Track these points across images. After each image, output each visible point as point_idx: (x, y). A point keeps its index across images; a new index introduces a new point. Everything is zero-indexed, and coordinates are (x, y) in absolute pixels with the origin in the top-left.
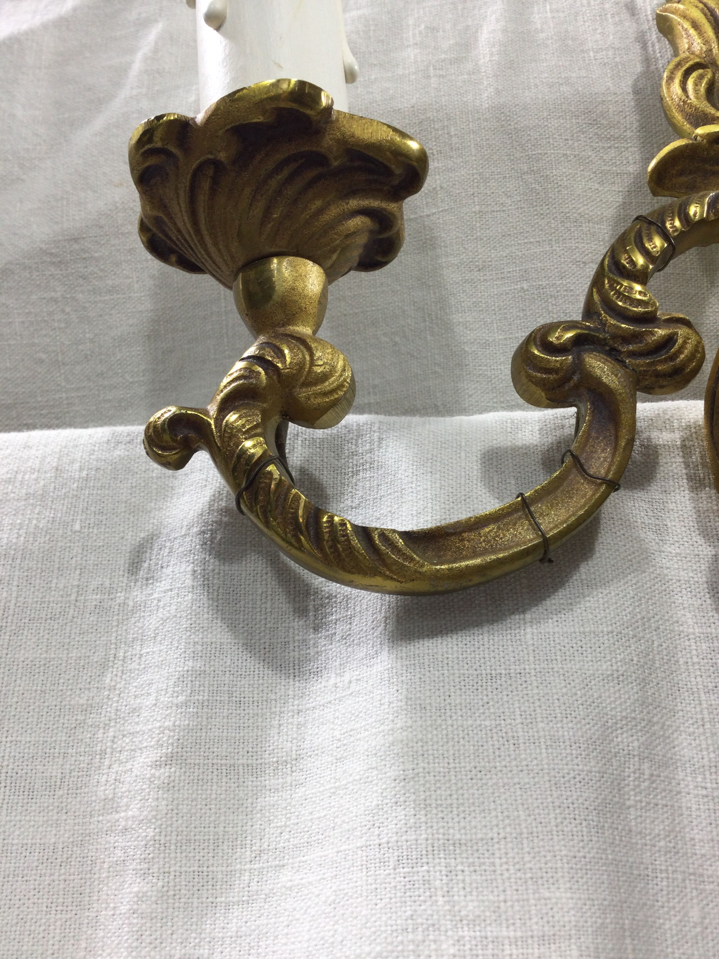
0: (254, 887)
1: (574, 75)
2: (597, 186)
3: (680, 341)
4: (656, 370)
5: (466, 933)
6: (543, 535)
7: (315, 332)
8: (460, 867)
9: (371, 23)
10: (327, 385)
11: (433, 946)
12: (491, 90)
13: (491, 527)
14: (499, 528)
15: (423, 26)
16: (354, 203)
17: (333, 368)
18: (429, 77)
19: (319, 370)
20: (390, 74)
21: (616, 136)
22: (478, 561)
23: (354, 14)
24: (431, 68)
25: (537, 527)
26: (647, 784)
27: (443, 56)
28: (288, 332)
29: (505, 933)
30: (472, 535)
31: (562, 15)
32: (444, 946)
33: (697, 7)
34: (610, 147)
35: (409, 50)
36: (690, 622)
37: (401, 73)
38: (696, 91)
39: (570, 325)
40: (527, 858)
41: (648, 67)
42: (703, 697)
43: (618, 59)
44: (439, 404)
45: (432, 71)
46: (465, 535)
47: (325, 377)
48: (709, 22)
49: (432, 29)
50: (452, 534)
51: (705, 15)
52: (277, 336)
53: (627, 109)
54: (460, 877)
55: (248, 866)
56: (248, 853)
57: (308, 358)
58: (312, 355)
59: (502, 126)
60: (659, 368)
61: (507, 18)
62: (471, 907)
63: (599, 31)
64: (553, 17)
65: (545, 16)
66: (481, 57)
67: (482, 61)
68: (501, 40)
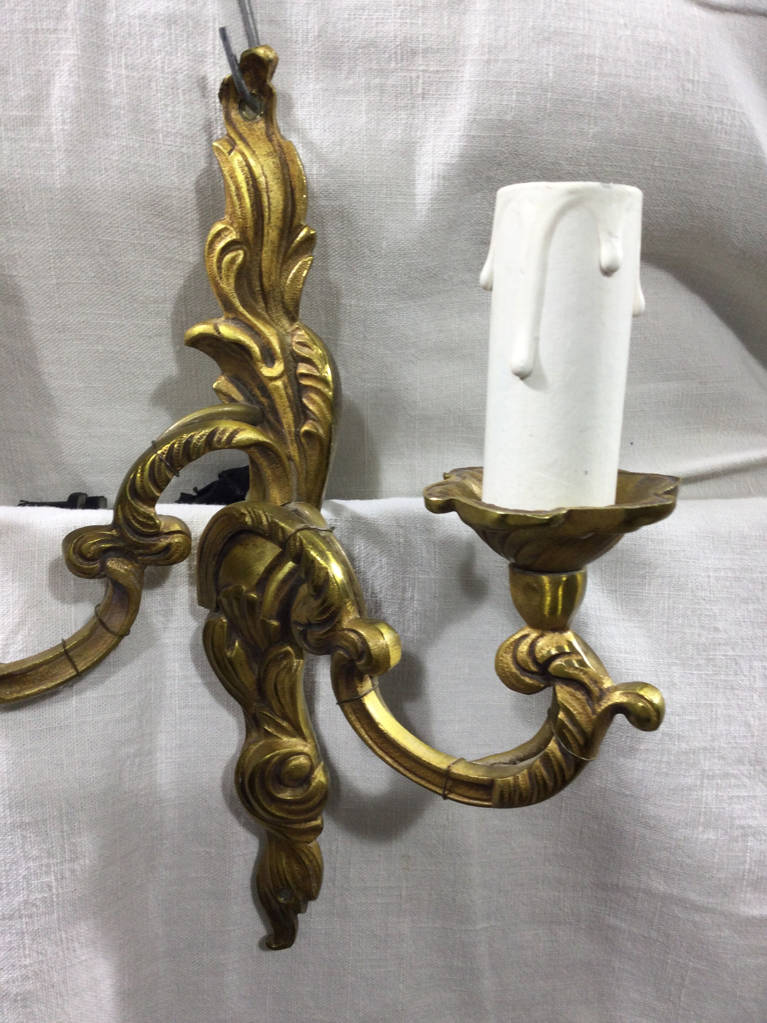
3: (172, 550)
4: (157, 563)
8: (29, 835)
11: (15, 872)
12: (63, 166)
27: (14, 113)
29: (52, 862)
38: (228, 276)
41: (211, 164)
43: (184, 150)
54: (29, 839)
60: (159, 563)
61: (80, 69)
62: (35, 852)
63: (170, 109)
64: (127, 77)
65: (120, 73)
66: (53, 121)
67: (54, 127)
68: (73, 103)
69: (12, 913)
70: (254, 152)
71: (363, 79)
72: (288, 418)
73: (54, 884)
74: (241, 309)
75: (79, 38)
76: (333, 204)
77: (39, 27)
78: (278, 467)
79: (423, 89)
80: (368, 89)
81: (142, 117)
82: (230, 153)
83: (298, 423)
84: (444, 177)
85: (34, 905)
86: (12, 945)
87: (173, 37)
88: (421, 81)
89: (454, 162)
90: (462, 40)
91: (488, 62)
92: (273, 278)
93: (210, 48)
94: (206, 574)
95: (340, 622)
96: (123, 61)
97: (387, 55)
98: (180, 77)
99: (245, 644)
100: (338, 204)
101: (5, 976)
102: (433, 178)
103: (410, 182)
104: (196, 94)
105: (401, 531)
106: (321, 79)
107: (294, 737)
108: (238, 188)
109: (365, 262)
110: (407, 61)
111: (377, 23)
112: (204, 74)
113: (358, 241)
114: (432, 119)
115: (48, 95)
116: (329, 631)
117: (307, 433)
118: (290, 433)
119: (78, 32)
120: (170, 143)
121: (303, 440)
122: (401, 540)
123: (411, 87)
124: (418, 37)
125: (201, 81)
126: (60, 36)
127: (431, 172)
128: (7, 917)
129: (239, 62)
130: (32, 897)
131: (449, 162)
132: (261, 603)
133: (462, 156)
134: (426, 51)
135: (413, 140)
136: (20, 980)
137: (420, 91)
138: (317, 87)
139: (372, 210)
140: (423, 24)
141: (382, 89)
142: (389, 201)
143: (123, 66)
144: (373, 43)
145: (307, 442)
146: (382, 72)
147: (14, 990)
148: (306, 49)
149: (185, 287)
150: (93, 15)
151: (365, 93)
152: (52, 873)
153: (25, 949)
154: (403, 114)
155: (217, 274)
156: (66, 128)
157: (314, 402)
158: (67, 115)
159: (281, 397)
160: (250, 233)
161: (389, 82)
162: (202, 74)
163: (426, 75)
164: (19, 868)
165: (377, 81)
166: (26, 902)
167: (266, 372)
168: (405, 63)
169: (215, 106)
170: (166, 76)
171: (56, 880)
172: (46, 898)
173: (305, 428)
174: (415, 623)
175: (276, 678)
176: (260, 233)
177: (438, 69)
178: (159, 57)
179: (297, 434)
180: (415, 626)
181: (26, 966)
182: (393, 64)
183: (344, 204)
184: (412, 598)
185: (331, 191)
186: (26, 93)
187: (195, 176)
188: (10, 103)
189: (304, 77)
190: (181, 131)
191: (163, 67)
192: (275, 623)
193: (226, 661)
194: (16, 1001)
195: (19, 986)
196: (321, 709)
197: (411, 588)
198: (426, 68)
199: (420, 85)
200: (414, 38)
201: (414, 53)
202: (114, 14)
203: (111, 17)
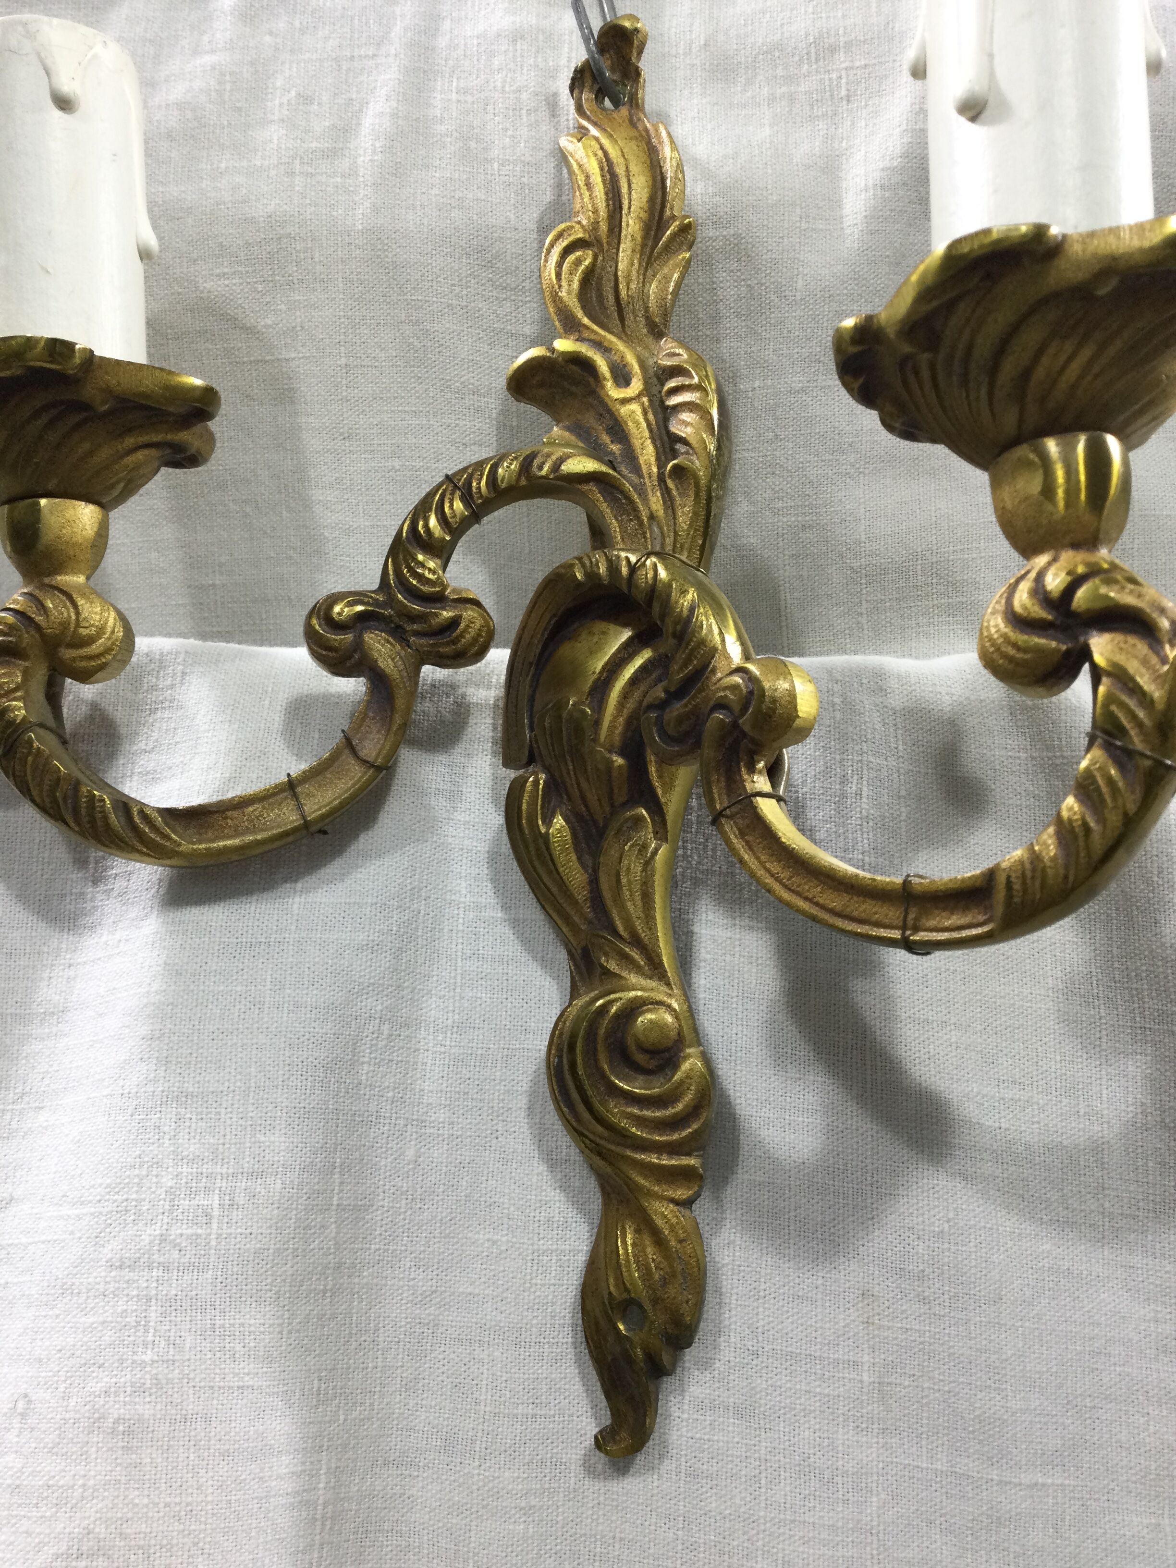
0: (14, 1125)
1: (470, 196)
2: (487, 348)
3: (462, 625)
4: (439, 651)
5: (185, 1169)
6: (303, 817)
7: (88, 578)
8: (188, 1116)
9: (228, 78)
10: (95, 648)
11: (155, 1180)
12: (367, 204)
13: (256, 806)
14: (264, 808)
15: (293, 93)
16: (130, 441)
17: (101, 630)
18: (292, 174)
19: (83, 632)
20: (245, 163)
21: (513, 286)
22: (236, 842)
23: (208, 59)
24: (298, 161)
25: (300, 807)
26: (384, 1043)
27: (314, 145)
28: (53, 583)
29: (219, 1170)
30: (235, 814)
31: (469, 99)
32: (164, 1180)
33: (596, 155)
34: (505, 299)
35: (273, 128)
36: (464, 892)
37: (258, 163)
38: (570, 282)
39: (358, 597)
40: (251, 1108)
41: (560, 196)
42: (460, 964)
43: (525, 180)
44: (292, 597)
45: (298, 167)
46: (229, 813)
47: (90, 640)
48: (604, 181)
49: (306, 99)
50: (216, 812)
51: (602, 169)
52: (43, 586)
53: (529, 252)
54: (187, 1124)
55: (10, 1107)
56: (11, 1095)
57: (74, 617)
58: (78, 614)
59: (379, 257)
60: (441, 650)
61: (401, 94)
62: (193, 1148)
63: (510, 133)
64: (459, 101)
65: (450, 97)
66: (361, 152)
67: (362, 158)
68: (388, 130)
69: (138, 1255)
70: (611, 138)
71: (766, 89)
72: (647, 453)
73: (216, 1213)
74: (584, 319)
75: (402, 62)
76: (725, 233)
77: (356, 54)
78: (631, 520)
79: (848, 90)
80: (772, 100)
81: (473, 144)
82: (580, 140)
83: (663, 458)
84: (881, 187)
86: (128, 1319)
87: (518, 54)
88: (844, 81)
89: (895, 164)
92: (633, 286)
95: (713, 672)
96: (454, 84)
97: (797, 58)
98: (524, 96)
99: (572, 817)
100: (732, 232)
101: (105, 1380)
102: (867, 189)
103: (835, 203)
104: (543, 114)
105: (837, 688)
106: (708, 92)
107: (651, 978)
109: (772, 315)
110: (825, 60)
111: (782, 24)
112: (555, 91)
113: (762, 285)
114: (863, 123)
116: (696, 693)
117: (676, 471)
118: (650, 475)
119: (402, 56)
120: (507, 173)
121: (670, 484)
122: (837, 700)
123: (831, 90)
124: (837, 31)
125: (551, 98)
126: (379, 62)
127: (863, 185)
128: (128, 1263)
129: (596, 37)
130: (175, 1231)
131: (888, 165)
132: (597, 723)
134: (848, 45)
135: (837, 153)
136: (129, 1389)
137: (843, 93)
138: (704, 101)
139: (780, 238)
140: (844, 16)
141: (792, 98)
142: (804, 226)
143: (454, 90)
144: (779, 47)
145: (676, 486)
146: (789, 79)
148: (688, 62)
150: (422, 39)
151: (769, 105)
152: (217, 1191)
154: (822, 125)
155: (555, 281)
156: (376, 158)
157: (687, 425)
158: (378, 145)
159: (638, 424)
160: (603, 231)
161: (802, 89)
162: (553, 89)
163: (851, 72)
164: (164, 1173)
166: (163, 1239)
167: (617, 393)
168: (821, 63)
169: (568, 125)
170: (507, 95)
172: (198, 1236)
173: (674, 465)
174: (865, 836)
176: (617, 230)
177: (867, 62)
178: (500, 75)
179: (661, 473)
180: (866, 841)
181: (143, 1366)
182: (805, 68)
183: (740, 231)
184: (859, 794)
185: (722, 214)
186: (332, 122)
187: (539, 212)
188: (311, 134)
189: (686, 92)
190: (523, 158)
191: (503, 87)
192: (619, 761)
193: (539, 840)
195: (125, 1404)
196: (703, 982)
197: (855, 777)
198: (851, 64)
199: (843, 85)
200: (832, 33)
201: (833, 50)
202: (448, 37)
203: (442, 42)
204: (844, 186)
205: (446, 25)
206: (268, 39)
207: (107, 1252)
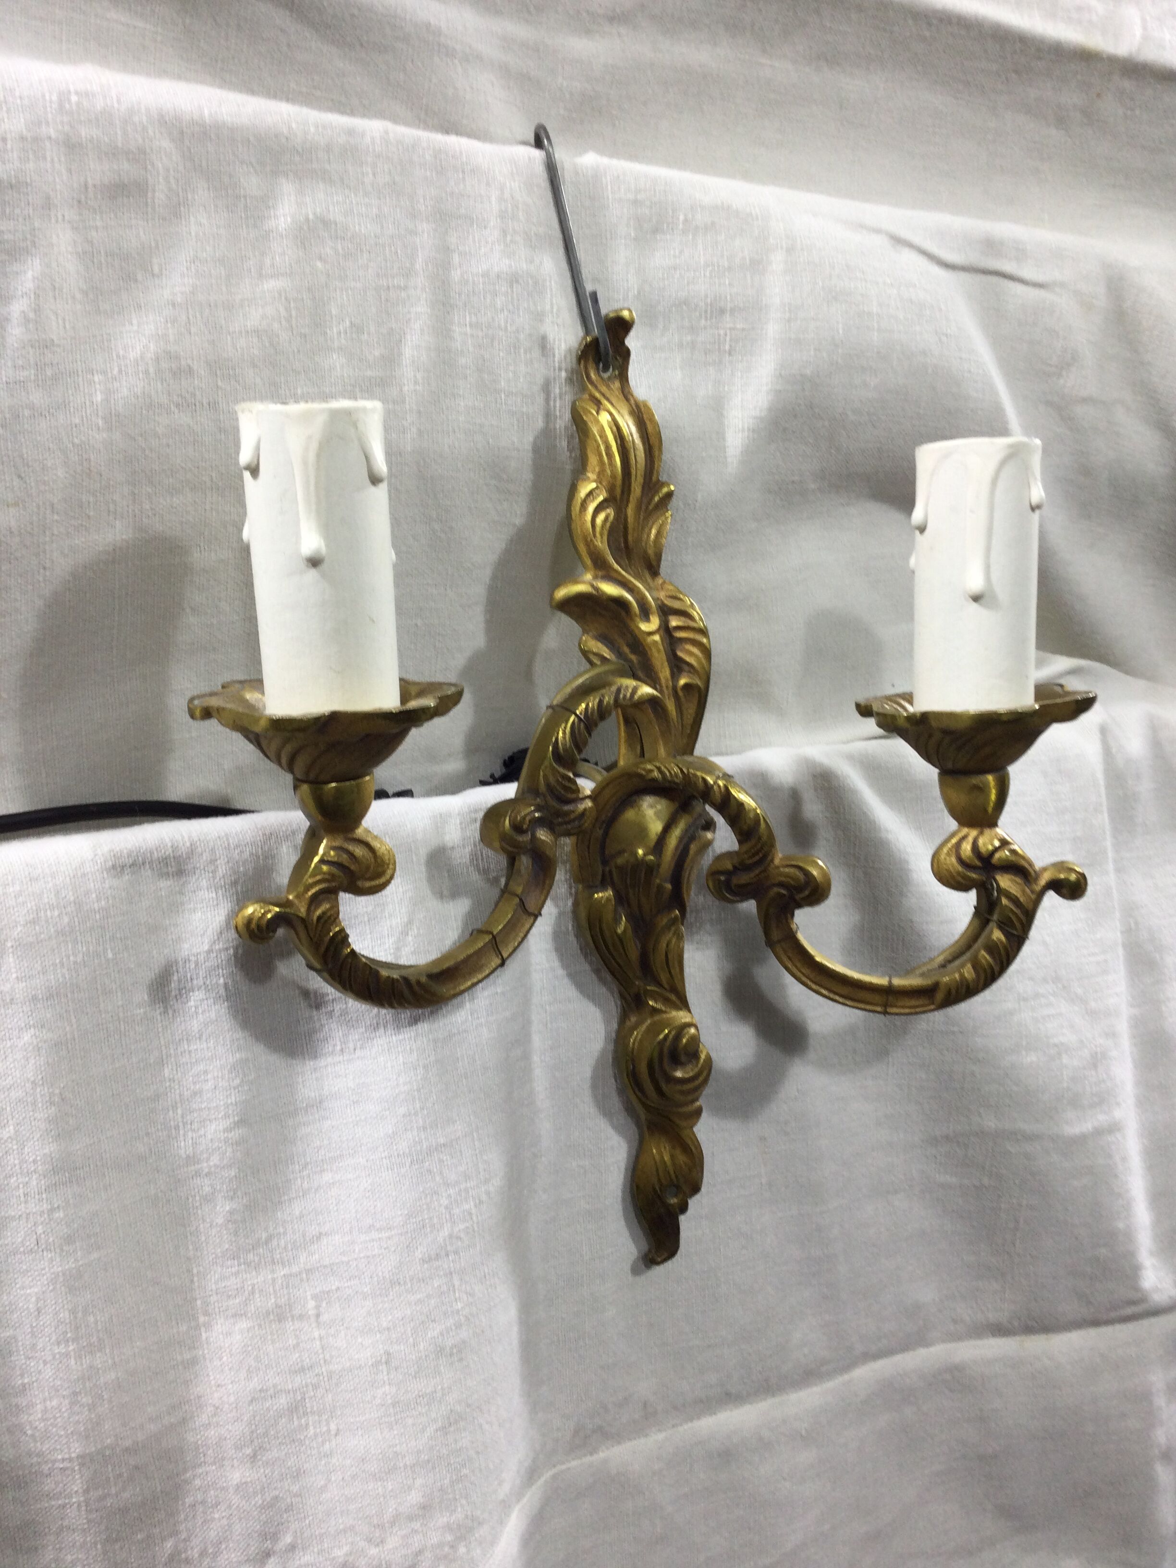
1: (487, 422)
2: (488, 535)
5: (451, 1191)
8: (445, 1158)
9: (292, 304)
11: (436, 1203)
12: (414, 429)
15: (347, 322)
22: (469, 984)
23: (273, 284)
29: (469, 1185)
31: (480, 334)
32: (442, 1201)
34: (504, 500)
35: (335, 356)
38: (602, 534)
40: (476, 1142)
43: (524, 409)
53: (525, 467)
54: (446, 1163)
59: (421, 473)
61: (431, 328)
64: (472, 336)
65: (465, 331)
68: (425, 363)
69: (438, 1250)
70: (619, 412)
71: (677, 336)
72: (664, 673)
73: (474, 1211)
74: (616, 566)
75: (428, 295)
77: (391, 284)
79: (730, 346)
80: (681, 346)
81: (486, 376)
82: (598, 413)
83: (675, 676)
84: (754, 431)
85: (459, 1238)
87: (515, 296)
88: (728, 338)
89: (763, 415)
90: (764, 299)
91: (789, 320)
93: (548, 307)
94: (589, 848)
95: (772, 861)
96: (468, 318)
97: (698, 314)
98: (522, 336)
99: (631, 918)
102: (743, 430)
103: (721, 435)
104: (536, 353)
107: (681, 1009)
108: (608, 448)
110: (716, 319)
111: (689, 283)
114: (740, 374)
115: (400, 354)
116: (761, 873)
117: (687, 686)
118: (667, 687)
119: (427, 289)
120: (511, 403)
121: (680, 693)
123: (719, 343)
124: (726, 297)
126: (410, 293)
127: (740, 426)
128: (433, 1257)
130: (456, 1230)
131: (758, 416)
132: (659, 865)
133: (770, 410)
134: (732, 311)
135: (722, 395)
136: (453, 1329)
137: (727, 347)
140: (730, 284)
141: (693, 346)
143: (468, 325)
144: (686, 302)
145: (685, 695)
146: (693, 329)
147: (449, 1342)
149: (507, 551)
150: (440, 272)
151: (679, 350)
152: (471, 1198)
153: (454, 1292)
154: (712, 370)
155: (590, 532)
157: (691, 654)
158: (419, 376)
159: (659, 651)
160: (618, 491)
161: (699, 339)
163: (733, 332)
164: (440, 1197)
165: (689, 338)
166: (451, 1236)
167: (644, 627)
168: (714, 321)
169: (553, 365)
170: (509, 335)
171: (475, 1206)
172: (468, 1228)
173: (682, 682)
175: (667, 946)
176: (627, 489)
177: (744, 326)
178: (502, 316)
179: (675, 688)
181: (458, 1311)
182: (703, 322)
188: (365, 363)
190: (522, 391)
191: (506, 326)
192: (668, 886)
193: (615, 937)
194: (451, 1355)
195: (453, 1337)
198: (733, 326)
199: (728, 342)
200: (722, 297)
201: (722, 311)
202: (459, 272)
203: (456, 275)
204: (726, 423)
205: (456, 258)
206: (319, 264)
207: (418, 1254)
